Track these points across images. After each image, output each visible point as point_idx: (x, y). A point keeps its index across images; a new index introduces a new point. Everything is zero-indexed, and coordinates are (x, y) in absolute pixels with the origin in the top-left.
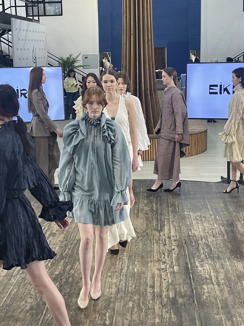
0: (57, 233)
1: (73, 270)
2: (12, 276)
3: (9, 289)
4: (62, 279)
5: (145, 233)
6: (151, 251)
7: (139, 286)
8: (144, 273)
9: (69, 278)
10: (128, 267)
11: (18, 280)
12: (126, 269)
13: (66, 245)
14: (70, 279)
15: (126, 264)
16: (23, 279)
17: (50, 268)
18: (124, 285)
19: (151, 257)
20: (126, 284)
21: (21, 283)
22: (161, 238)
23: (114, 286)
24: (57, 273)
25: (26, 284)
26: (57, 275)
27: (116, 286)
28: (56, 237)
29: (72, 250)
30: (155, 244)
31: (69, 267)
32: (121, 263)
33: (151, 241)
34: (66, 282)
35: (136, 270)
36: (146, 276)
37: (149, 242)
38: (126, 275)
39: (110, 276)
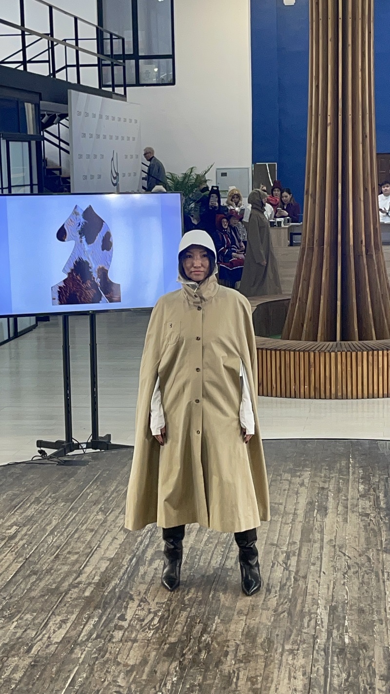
1: (209, 633)
2: (76, 643)
3: (70, 671)
4: (183, 655)
5: (363, 559)
6: (379, 599)
7: (356, 676)
8: (365, 647)
9: (200, 651)
10: (330, 633)
11: (89, 653)
12: (324, 635)
14: (203, 655)
15: (325, 624)
16: (100, 650)
17: (157, 629)
18: (322, 671)
19: (379, 612)
20: (326, 669)
21: (97, 658)
23: (299, 674)
24: (172, 639)
25: (106, 662)
26: (173, 645)
27: (304, 674)
30: (388, 583)
31: (199, 627)
32: (313, 623)
33: (377, 575)
34: (195, 662)
35: (347, 641)
36: (371, 654)
37: (374, 577)
38: (326, 650)
39: (291, 651)
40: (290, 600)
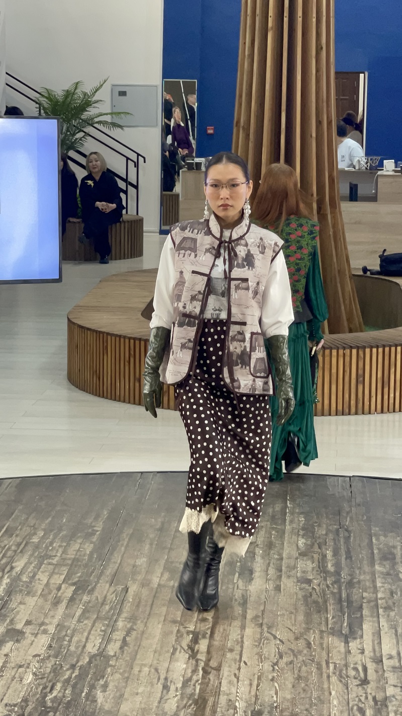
0: (28, 630)
5: (301, 644)
6: (321, 701)
13: (56, 671)
22: (351, 659)
28: (26, 642)
29: (74, 687)
30: (334, 679)
33: (319, 668)
37: (314, 670)
40: (196, 702)
